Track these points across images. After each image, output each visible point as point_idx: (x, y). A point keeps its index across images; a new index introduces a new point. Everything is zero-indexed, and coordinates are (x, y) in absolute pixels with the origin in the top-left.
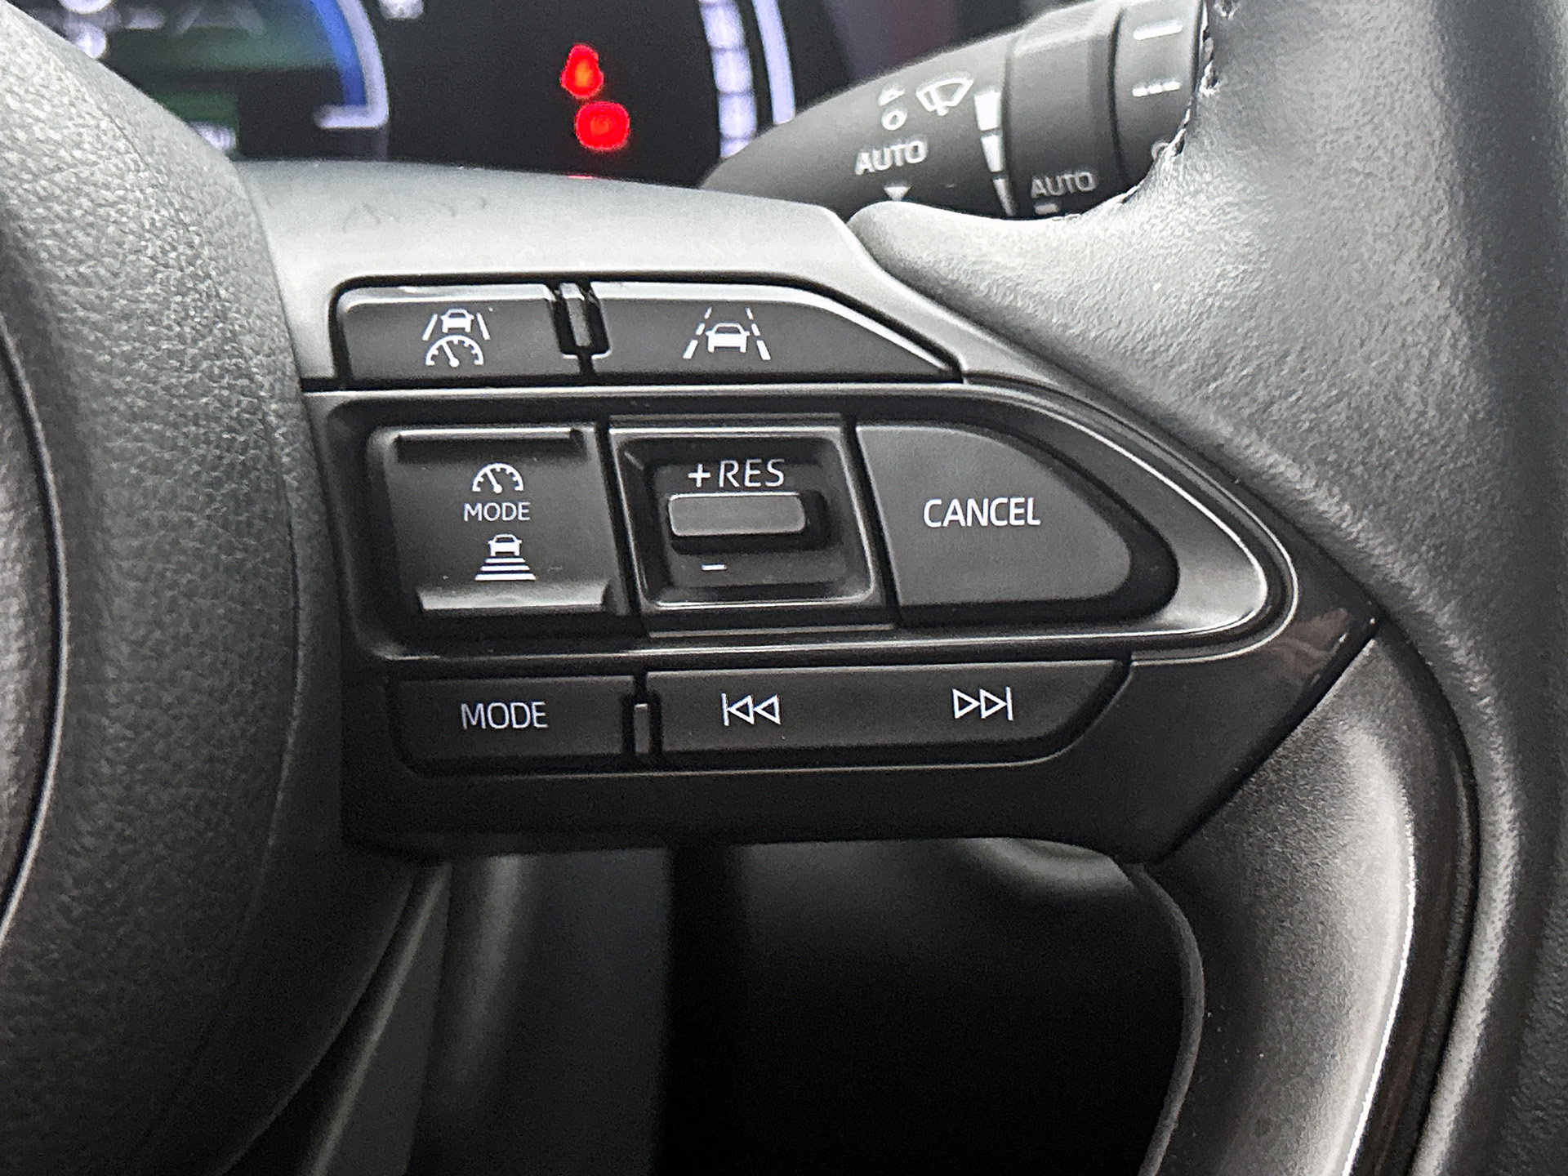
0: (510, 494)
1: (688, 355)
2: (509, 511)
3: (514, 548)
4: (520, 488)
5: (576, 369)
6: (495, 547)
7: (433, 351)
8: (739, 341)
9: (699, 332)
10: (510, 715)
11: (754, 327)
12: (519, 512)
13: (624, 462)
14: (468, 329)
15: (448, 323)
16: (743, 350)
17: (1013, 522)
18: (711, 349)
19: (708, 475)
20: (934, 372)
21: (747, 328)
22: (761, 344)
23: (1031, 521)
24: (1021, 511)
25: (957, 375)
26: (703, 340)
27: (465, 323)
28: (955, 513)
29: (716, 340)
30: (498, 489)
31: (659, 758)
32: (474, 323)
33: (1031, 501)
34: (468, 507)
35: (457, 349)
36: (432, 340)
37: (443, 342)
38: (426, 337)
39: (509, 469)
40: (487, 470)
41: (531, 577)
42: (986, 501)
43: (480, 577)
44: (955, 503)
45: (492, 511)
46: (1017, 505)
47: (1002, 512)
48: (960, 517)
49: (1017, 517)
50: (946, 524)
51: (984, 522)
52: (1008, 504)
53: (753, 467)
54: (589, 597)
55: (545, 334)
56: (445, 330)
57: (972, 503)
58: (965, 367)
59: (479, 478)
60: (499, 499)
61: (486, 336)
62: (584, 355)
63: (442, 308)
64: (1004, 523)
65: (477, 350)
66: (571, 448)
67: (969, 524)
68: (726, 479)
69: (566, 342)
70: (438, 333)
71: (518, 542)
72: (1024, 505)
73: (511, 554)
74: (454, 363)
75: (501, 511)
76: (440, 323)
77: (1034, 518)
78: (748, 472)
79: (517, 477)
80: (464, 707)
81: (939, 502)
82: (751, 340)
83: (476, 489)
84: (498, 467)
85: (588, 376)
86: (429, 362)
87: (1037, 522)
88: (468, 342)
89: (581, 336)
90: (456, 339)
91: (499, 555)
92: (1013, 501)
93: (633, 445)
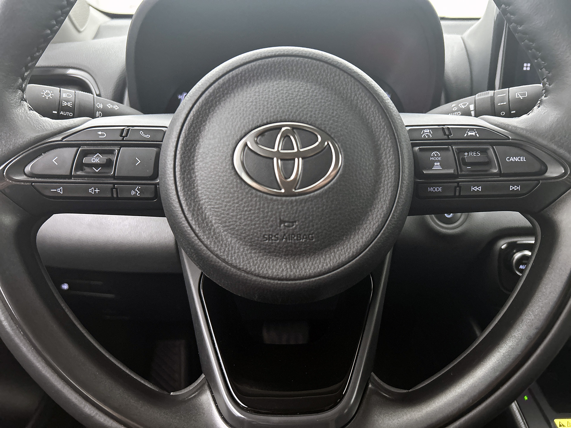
0: (438, 156)
1: (465, 136)
2: (438, 159)
3: (439, 164)
4: (439, 155)
5: (447, 138)
6: (435, 164)
7: (423, 135)
8: (474, 134)
9: (467, 132)
10: (436, 190)
11: (476, 132)
12: (439, 159)
13: (456, 151)
14: (429, 132)
15: (425, 131)
16: (474, 135)
17: (521, 160)
18: (469, 135)
19: (467, 154)
20: (505, 139)
21: (475, 132)
22: (477, 134)
23: (524, 160)
24: (523, 159)
25: (509, 139)
26: (468, 134)
27: (428, 131)
28: (511, 159)
29: (469, 134)
30: (436, 155)
31: (460, 196)
32: (430, 131)
33: (524, 158)
34: (431, 158)
35: (427, 135)
36: (423, 134)
37: (425, 134)
38: (422, 133)
39: (437, 152)
40: (434, 153)
41: (441, 168)
42: (517, 158)
43: (433, 169)
44: (512, 158)
45: (435, 159)
46: (522, 158)
47: (520, 159)
48: (512, 160)
49: (522, 160)
50: (510, 161)
51: (516, 160)
52: (520, 158)
53: (475, 153)
54: (451, 171)
55: (441, 133)
56: (425, 132)
57: (514, 158)
58: (510, 138)
59: (432, 154)
60: (436, 157)
61: (432, 133)
62: (448, 136)
63: (424, 129)
64: (520, 161)
65: (430, 135)
66: (447, 149)
67: (514, 161)
68: (470, 155)
69: (445, 134)
70: (424, 133)
71: (439, 163)
72: (523, 158)
73: (438, 165)
74: (427, 137)
75: (436, 159)
76: (424, 131)
77: (525, 160)
78: (474, 154)
79: (439, 154)
80: (429, 188)
81: (509, 158)
82: (476, 134)
83: (432, 155)
84: (436, 152)
85: (449, 139)
86: (423, 137)
87: (525, 161)
88: (429, 134)
89: (447, 133)
90: (427, 134)
91: (436, 165)
92: (521, 157)
93: (458, 149)
